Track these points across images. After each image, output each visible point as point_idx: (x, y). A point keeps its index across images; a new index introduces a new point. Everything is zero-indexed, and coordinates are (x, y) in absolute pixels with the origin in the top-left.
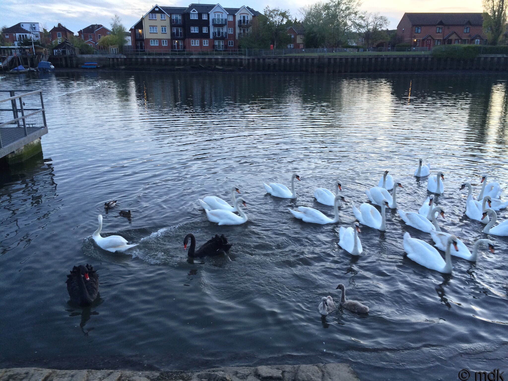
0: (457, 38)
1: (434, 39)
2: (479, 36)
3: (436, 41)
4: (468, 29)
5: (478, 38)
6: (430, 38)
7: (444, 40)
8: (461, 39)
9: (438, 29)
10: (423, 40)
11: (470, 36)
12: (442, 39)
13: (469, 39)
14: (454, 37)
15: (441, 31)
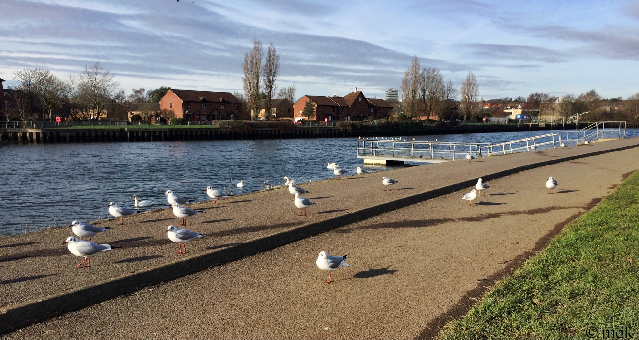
0: (218, 113)
1: (202, 115)
2: (233, 112)
3: (203, 116)
4: (224, 106)
5: (232, 114)
6: (199, 113)
7: (209, 115)
8: (221, 115)
9: (202, 105)
10: (193, 115)
11: (226, 112)
12: (207, 114)
13: (226, 114)
14: (215, 113)
15: (204, 106)
